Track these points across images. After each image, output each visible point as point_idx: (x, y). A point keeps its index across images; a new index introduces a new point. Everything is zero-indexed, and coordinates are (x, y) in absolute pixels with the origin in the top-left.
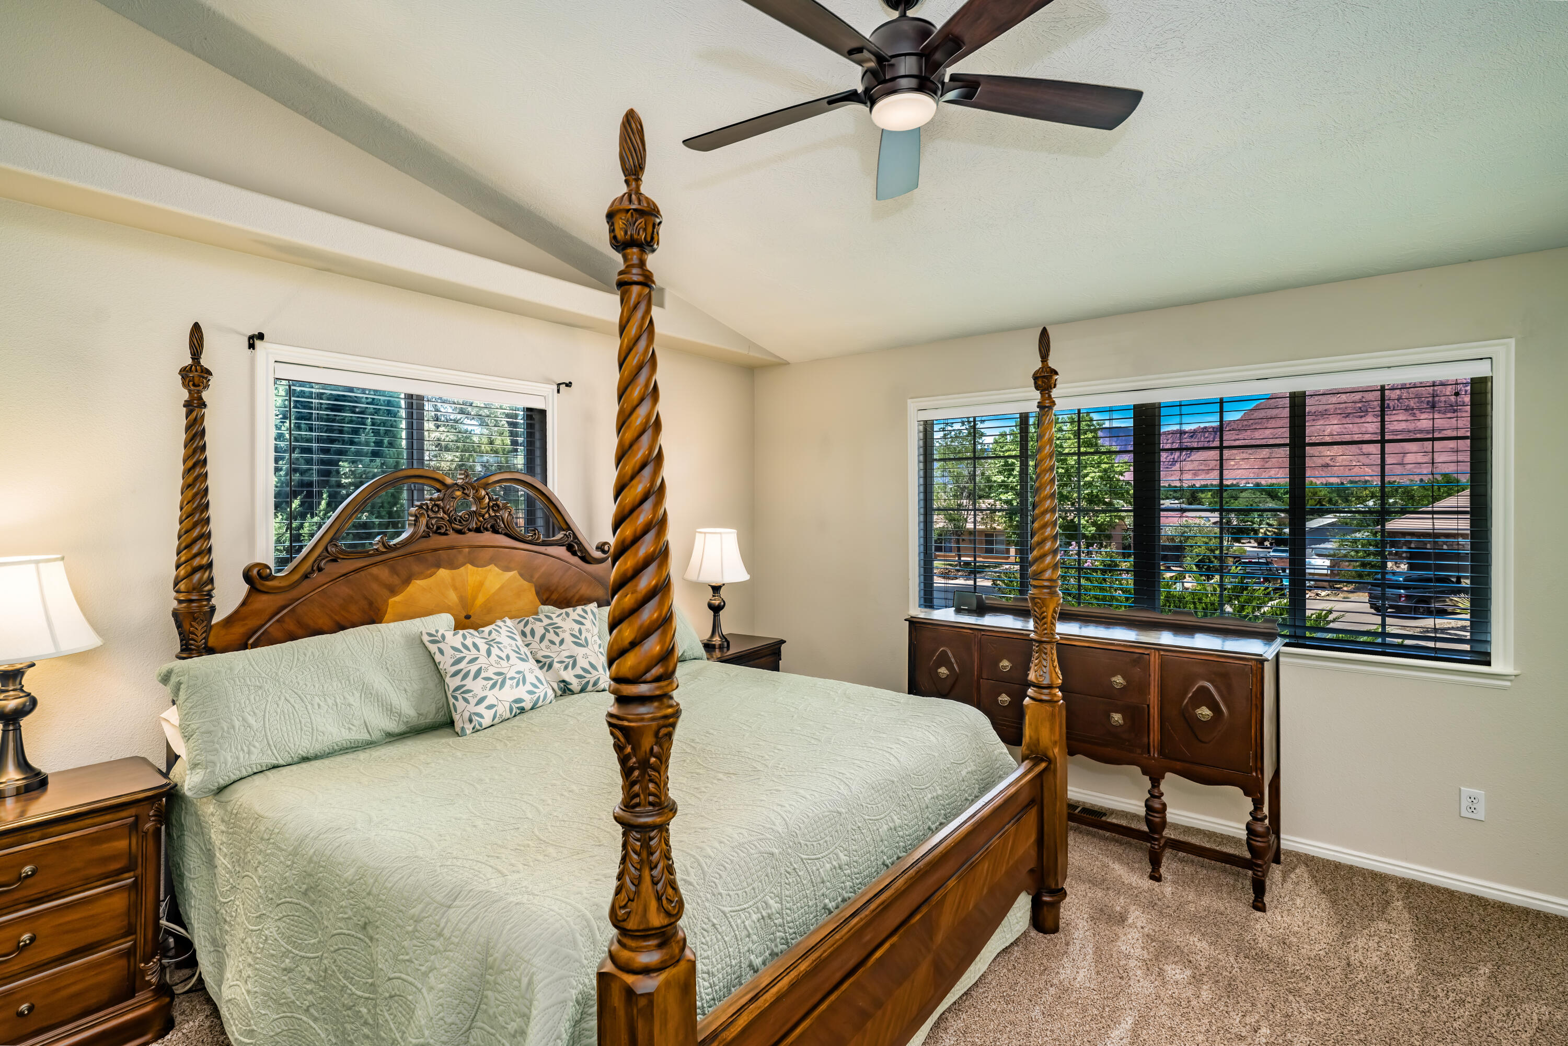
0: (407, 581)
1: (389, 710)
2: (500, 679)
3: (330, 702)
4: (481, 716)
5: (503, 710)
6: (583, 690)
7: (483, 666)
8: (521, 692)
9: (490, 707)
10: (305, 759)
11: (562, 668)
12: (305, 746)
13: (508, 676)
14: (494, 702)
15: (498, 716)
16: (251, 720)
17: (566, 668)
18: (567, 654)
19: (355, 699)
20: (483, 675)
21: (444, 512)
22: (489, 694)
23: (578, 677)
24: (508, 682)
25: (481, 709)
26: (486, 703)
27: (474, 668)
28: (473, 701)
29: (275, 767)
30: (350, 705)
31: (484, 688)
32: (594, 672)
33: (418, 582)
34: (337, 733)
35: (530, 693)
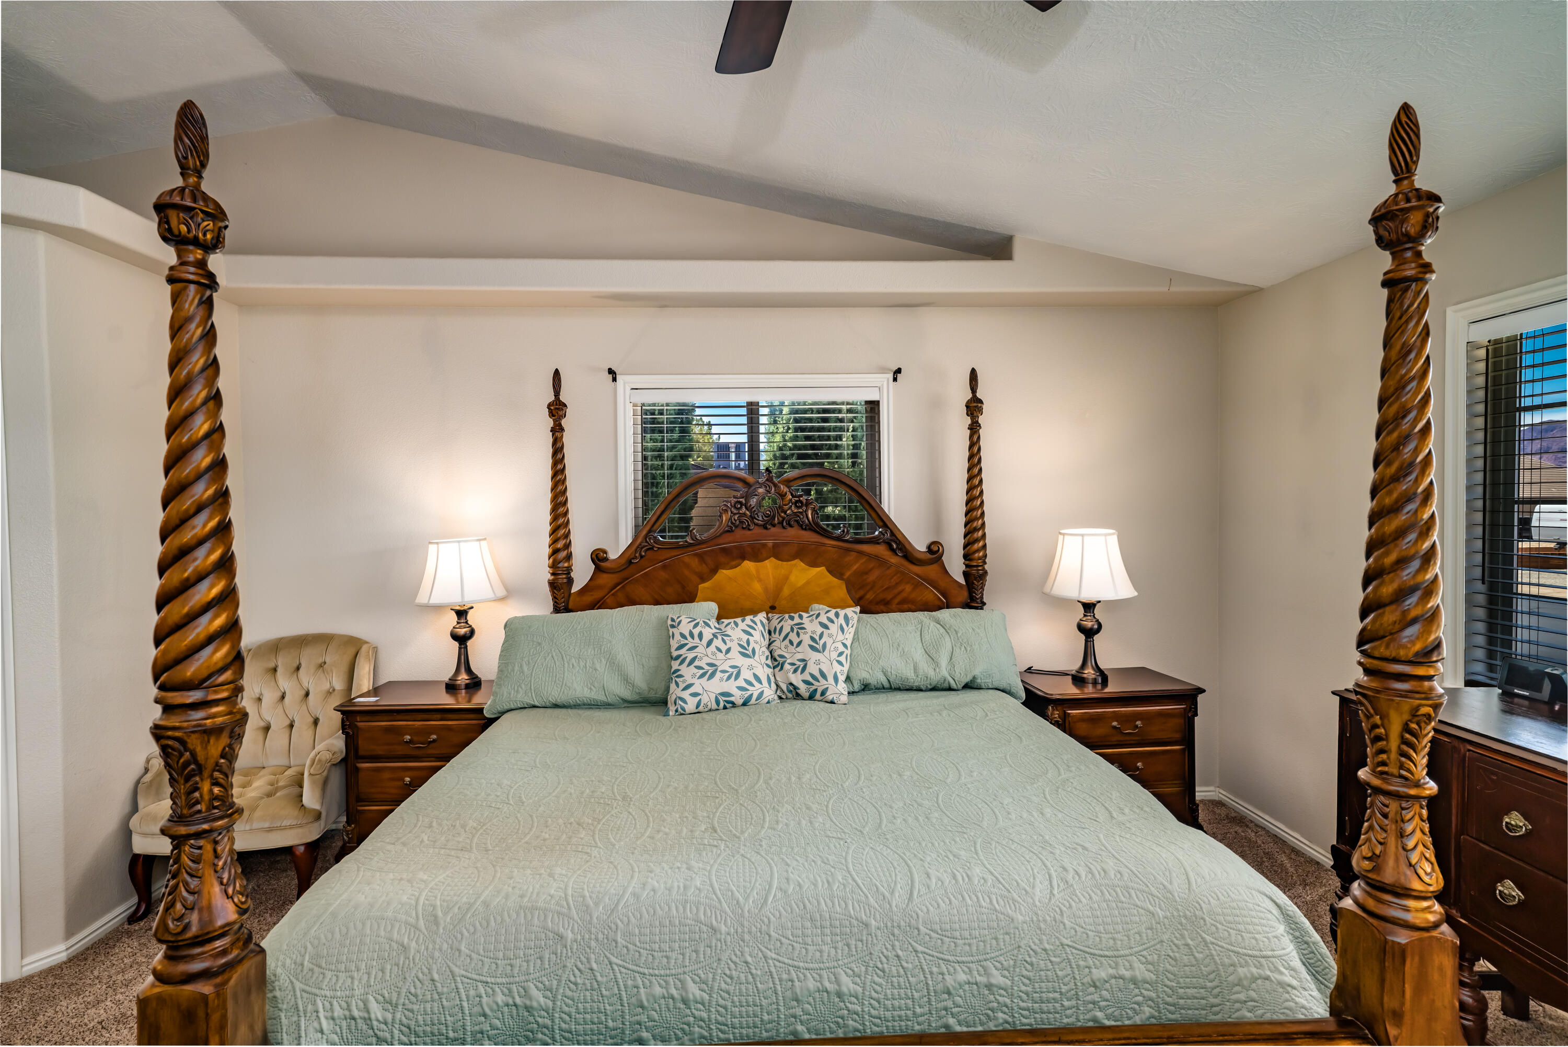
0: (714, 571)
1: (626, 680)
2: (711, 670)
3: (582, 664)
4: (685, 702)
5: (708, 700)
6: (811, 697)
7: (699, 655)
8: (731, 687)
9: (695, 695)
10: (556, 706)
11: (792, 670)
12: (555, 694)
13: (720, 669)
14: (700, 691)
15: (702, 705)
16: (525, 668)
17: (795, 671)
18: (800, 656)
19: (601, 666)
20: (697, 663)
21: (747, 508)
22: (697, 682)
23: (806, 682)
24: (719, 675)
25: (686, 695)
26: (691, 690)
27: (690, 655)
28: (682, 686)
29: (534, 707)
30: (596, 670)
31: (694, 676)
32: (823, 681)
33: (724, 571)
34: (580, 690)
35: (741, 689)
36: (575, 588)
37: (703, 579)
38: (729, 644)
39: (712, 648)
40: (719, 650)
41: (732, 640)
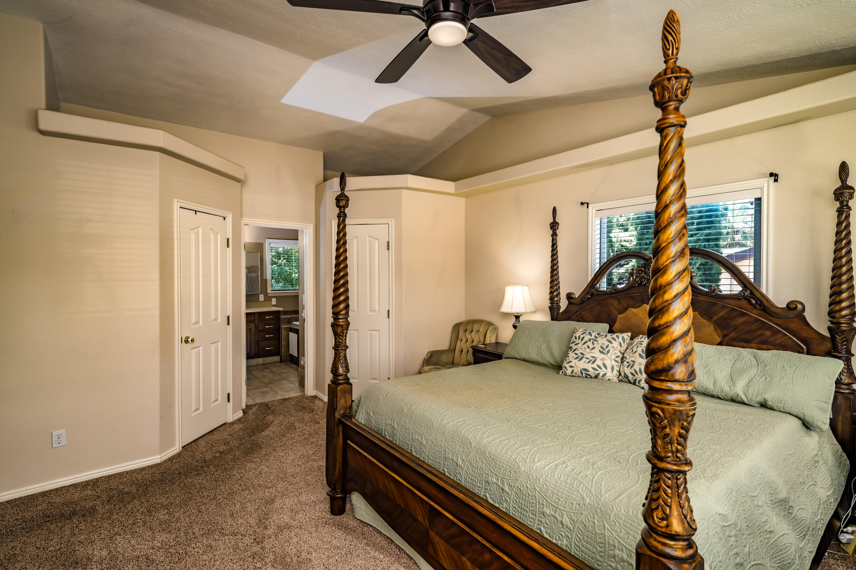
0: (626, 309)
2: (581, 356)
3: (537, 344)
4: (567, 370)
5: (577, 370)
6: (634, 384)
7: (579, 348)
8: (589, 367)
9: (571, 367)
10: (525, 360)
11: (627, 366)
12: (524, 355)
13: (585, 356)
14: (574, 365)
15: (574, 372)
16: (516, 342)
17: (628, 367)
18: (633, 359)
19: (544, 347)
20: (576, 352)
21: (645, 273)
22: (573, 361)
23: (632, 374)
24: (584, 359)
25: (567, 366)
26: (570, 364)
27: (575, 347)
28: (568, 361)
29: (517, 359)
30: (541, 347)
31: (573, 357)
32: (640, 375)
33: (632, 309)
34: (533, 355)
35: (594, 369)
36: (561, 311)
37: (620, 313)
38: (595, 345)
39: (586, 346)
40: (588, 347)
41: (598, 344)
